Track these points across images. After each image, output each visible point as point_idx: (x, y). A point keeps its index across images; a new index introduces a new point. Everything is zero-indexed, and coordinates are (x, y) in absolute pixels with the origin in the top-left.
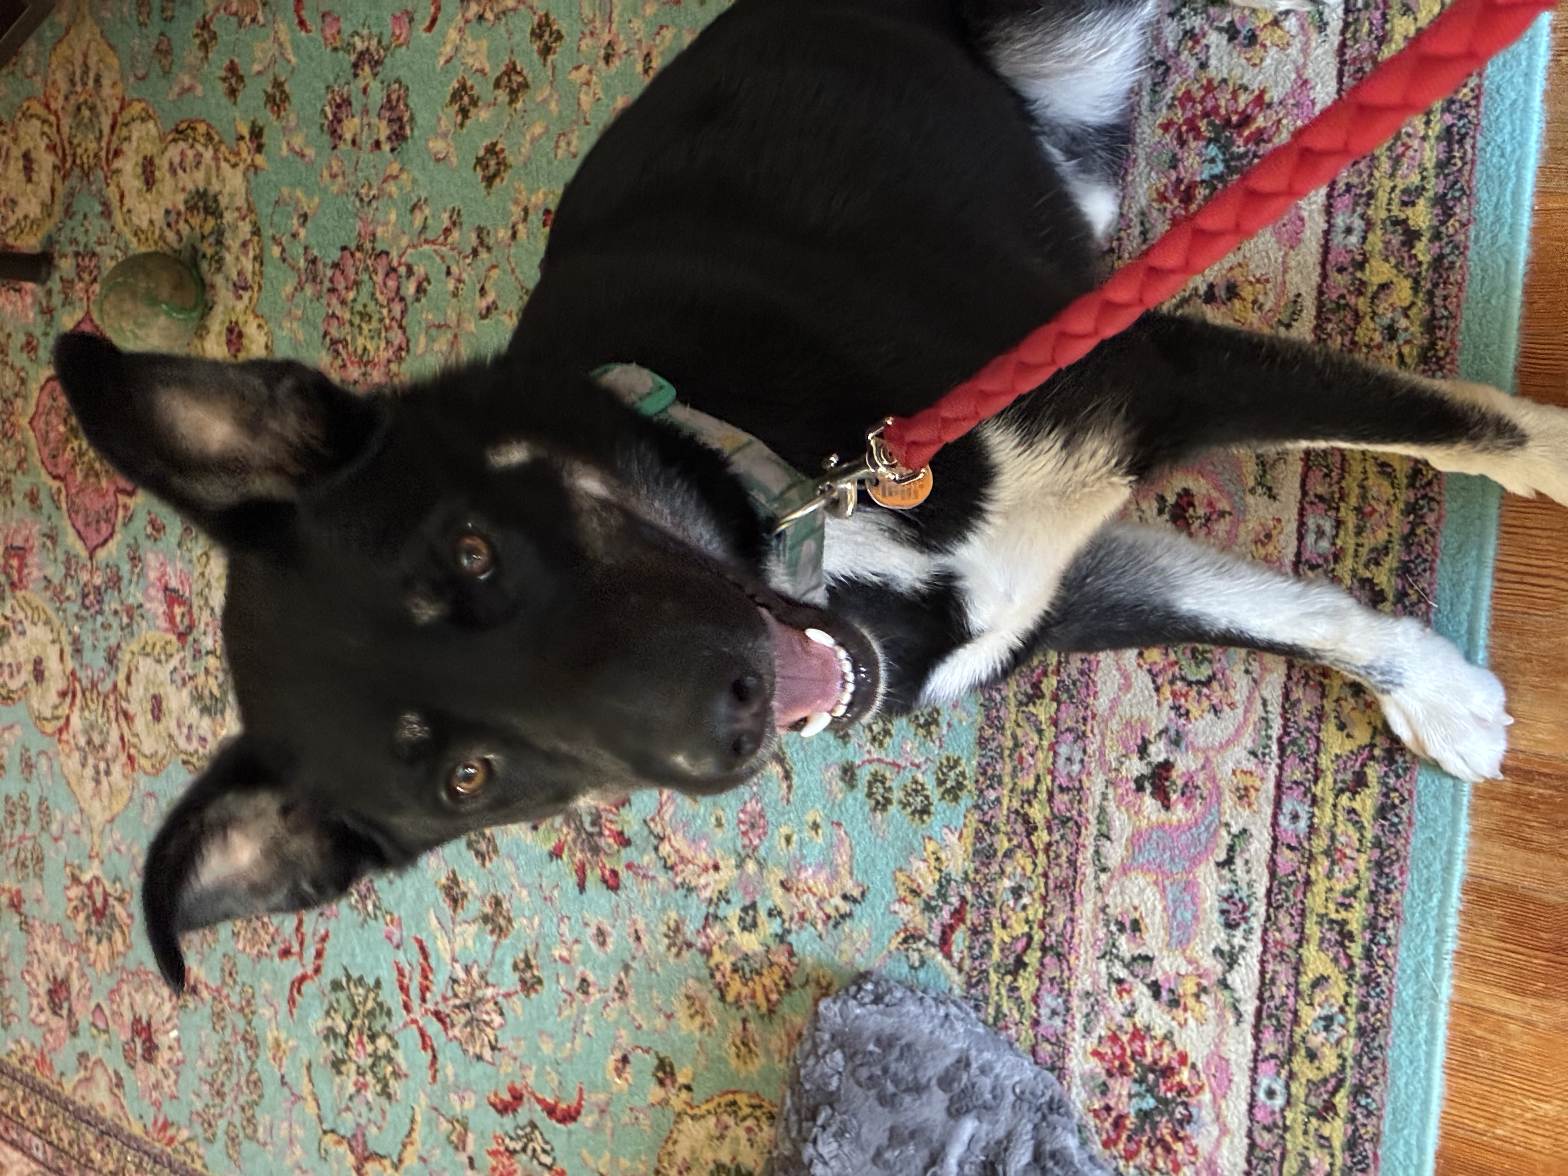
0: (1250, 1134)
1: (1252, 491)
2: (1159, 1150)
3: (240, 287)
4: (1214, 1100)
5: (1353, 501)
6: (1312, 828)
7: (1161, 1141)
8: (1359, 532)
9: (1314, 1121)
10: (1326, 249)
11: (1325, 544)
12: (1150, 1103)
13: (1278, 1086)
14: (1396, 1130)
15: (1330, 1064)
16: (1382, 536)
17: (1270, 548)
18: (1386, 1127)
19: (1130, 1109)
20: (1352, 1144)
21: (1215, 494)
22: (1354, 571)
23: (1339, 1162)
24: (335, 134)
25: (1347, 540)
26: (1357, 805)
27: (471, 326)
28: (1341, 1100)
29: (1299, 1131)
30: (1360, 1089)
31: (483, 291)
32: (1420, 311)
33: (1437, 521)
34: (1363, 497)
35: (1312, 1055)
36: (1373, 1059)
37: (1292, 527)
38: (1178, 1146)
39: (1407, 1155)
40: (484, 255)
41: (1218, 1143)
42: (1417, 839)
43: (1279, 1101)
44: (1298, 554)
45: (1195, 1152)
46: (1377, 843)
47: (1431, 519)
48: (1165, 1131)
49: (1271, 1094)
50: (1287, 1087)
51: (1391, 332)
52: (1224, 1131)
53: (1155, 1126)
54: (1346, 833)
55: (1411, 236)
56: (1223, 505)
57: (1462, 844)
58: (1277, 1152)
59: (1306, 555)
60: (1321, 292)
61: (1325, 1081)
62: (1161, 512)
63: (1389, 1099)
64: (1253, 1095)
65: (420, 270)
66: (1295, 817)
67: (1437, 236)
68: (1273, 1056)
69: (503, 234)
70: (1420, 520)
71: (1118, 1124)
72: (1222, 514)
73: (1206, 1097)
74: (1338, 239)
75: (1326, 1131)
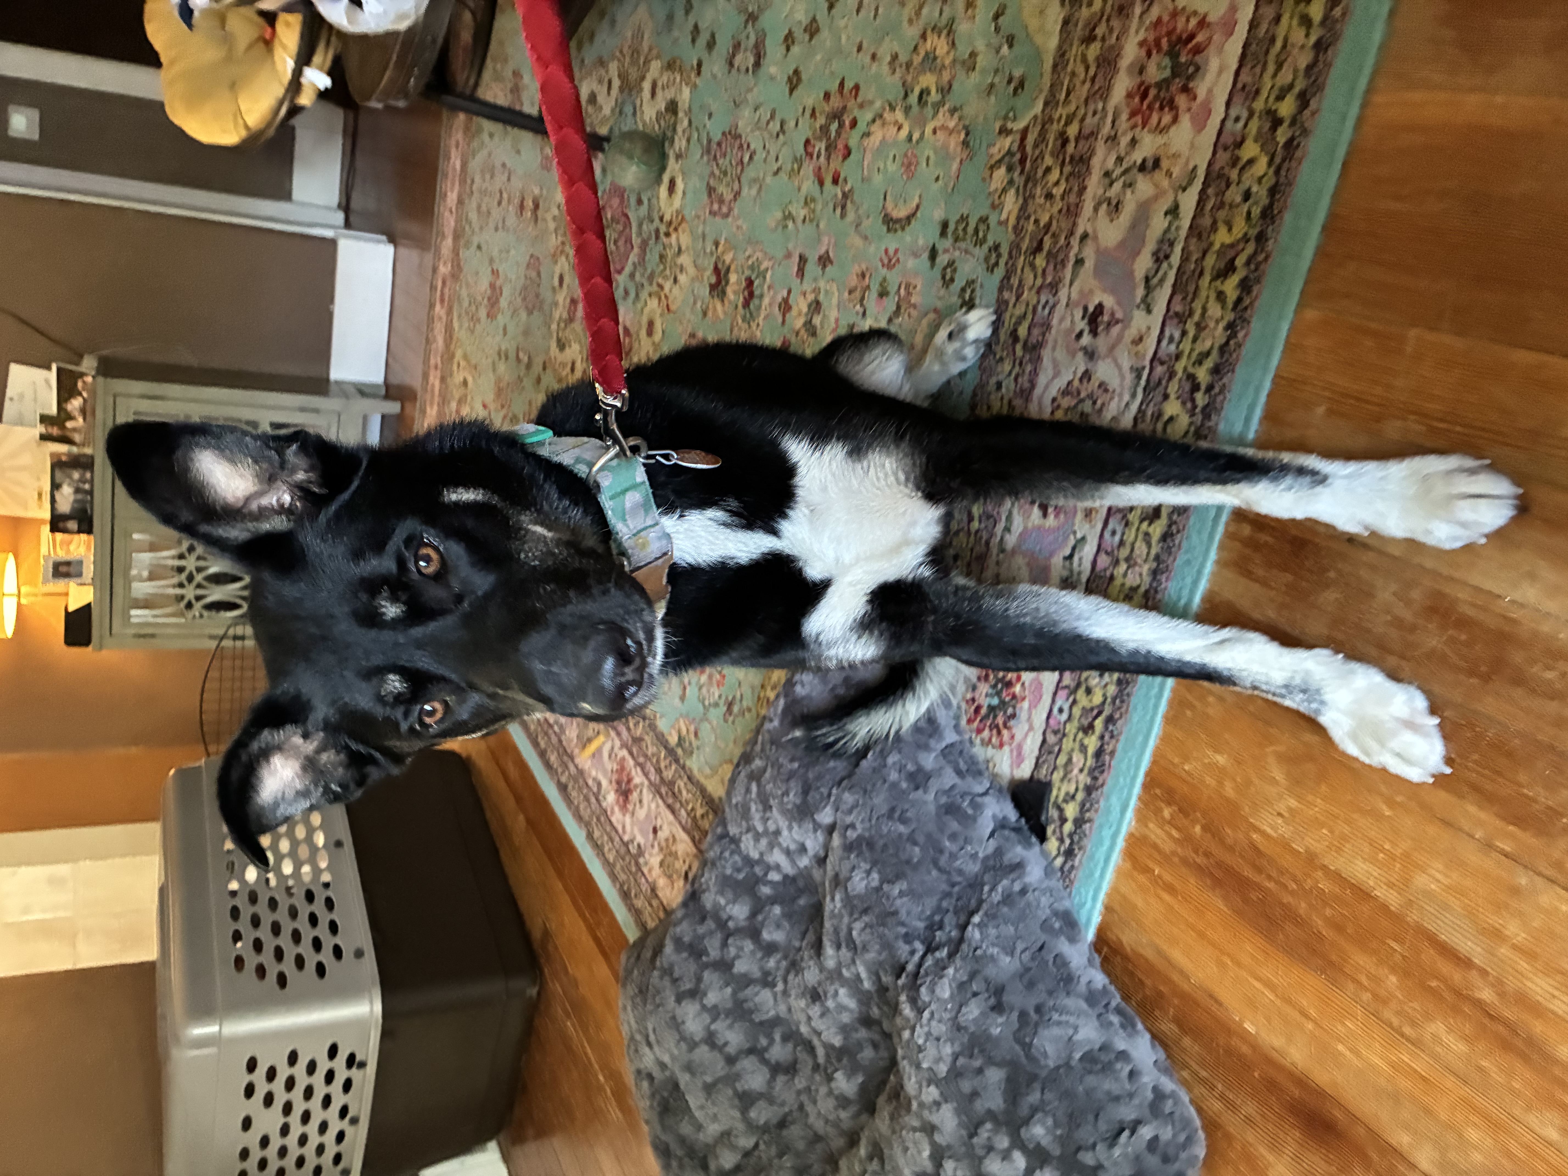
0: (1044, 733)
1: (1138, 307)
2: (995, 732)
3: (678, 157)
4: (1030, 709)
5: (1196, 317)
6: (1122, 543)
7: (997, 726)
8: (1195, 340)
9: (1080, 735)
10: (1220, 133)
11: (1173, 347)
12: (995, 701)
13: (1066, 707)
14: (1125, 752)
15: (1097, 699)
16: (1208, 344)
17: (1140, 347)
18: (1120, 746)
19: (985, 702)
20: (1099, 753)
21: (1116, 308)
22: (1185, 369)
23: (1089, 763)
24: (731, 64)
25: (1186, 346)
26: (1151, 530)
27: (769, 179)
28: (1099, 723)
29: (1071, 737)
30: (1110, 720)
31: (777, 159)
32: (1269, 181)
33: (1246, 335)
34: (1203, 314)
35: (1089, 691)
36: (1122, 701)
37: (1156, 332)
38: (1005, 732)
39: (1128, 769)
40: (781, 136)
41: (1026, 735)
42: (1181, 558)
43: (1065, 716)
44: (1156, 353)
45: (1013, 737)
46: (1157, 558)
47: (1241, 335)
48: (1000, 720)
49: (1061, 710)
50: (1071, 708)
51: (1247, 195)
52: (1031, 728)
53: (995, 717)
54: (1141, 549)
55: (1277, 122)
56: (1119, 315)
57: (1209, 567)
58: (1056, 749)
59: (1161, 354)
60: (1210, 164)
61: (1092, 709)
62: (1083, 318)
63: (1125, 730)
64: (1051, 711)
65: (752, 147)
66: (1114, 533)
67: (1293, 122)
68: (1066, 687)
69: (792, 123)
70: (1233, 335)
71: (977, 710)
72: (1117, 322)
73: (1026, 704)
74: (1229, 124)
75: (1086, 741)
